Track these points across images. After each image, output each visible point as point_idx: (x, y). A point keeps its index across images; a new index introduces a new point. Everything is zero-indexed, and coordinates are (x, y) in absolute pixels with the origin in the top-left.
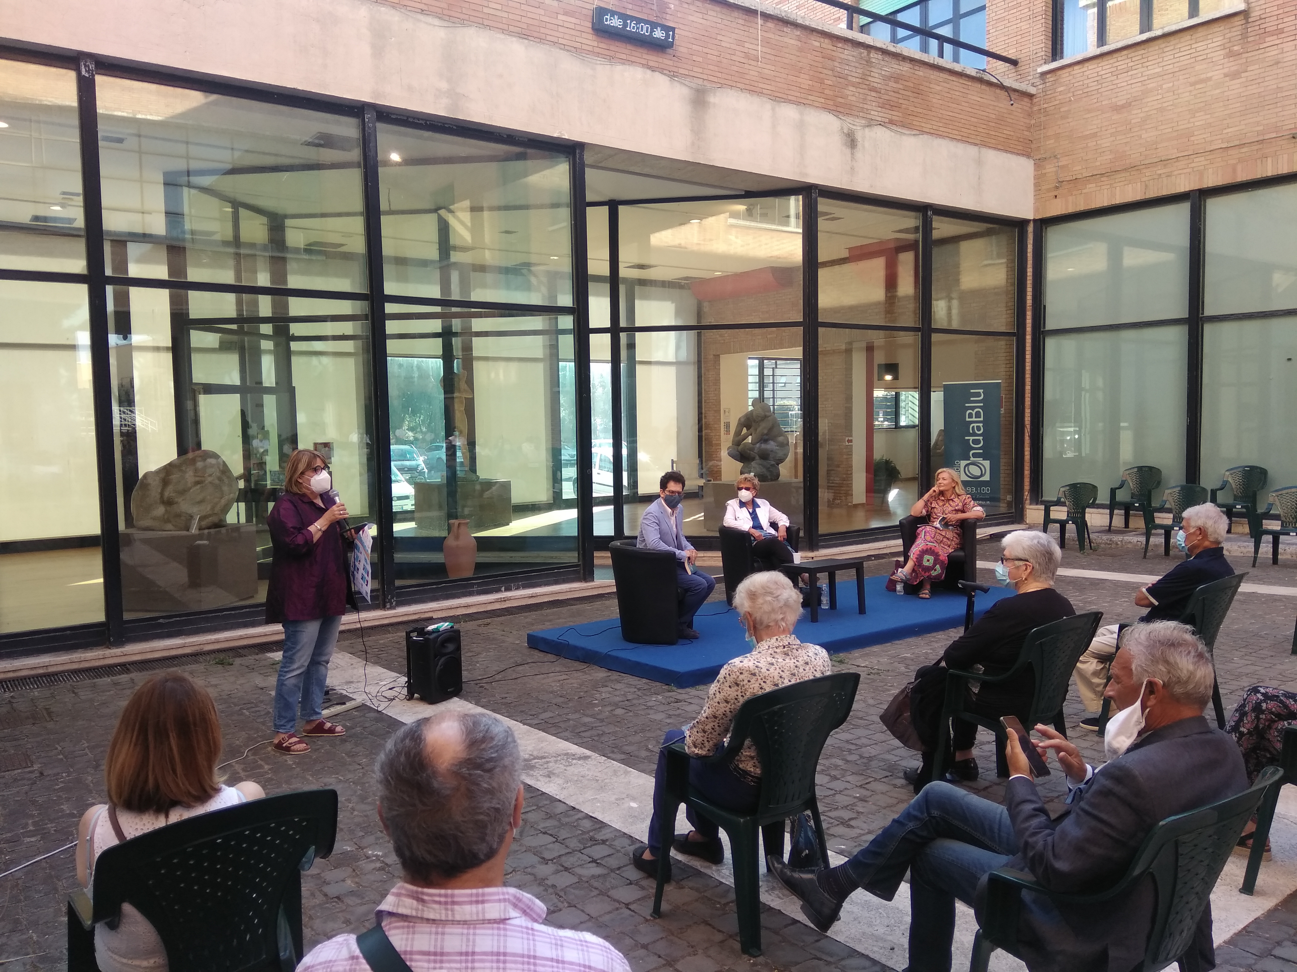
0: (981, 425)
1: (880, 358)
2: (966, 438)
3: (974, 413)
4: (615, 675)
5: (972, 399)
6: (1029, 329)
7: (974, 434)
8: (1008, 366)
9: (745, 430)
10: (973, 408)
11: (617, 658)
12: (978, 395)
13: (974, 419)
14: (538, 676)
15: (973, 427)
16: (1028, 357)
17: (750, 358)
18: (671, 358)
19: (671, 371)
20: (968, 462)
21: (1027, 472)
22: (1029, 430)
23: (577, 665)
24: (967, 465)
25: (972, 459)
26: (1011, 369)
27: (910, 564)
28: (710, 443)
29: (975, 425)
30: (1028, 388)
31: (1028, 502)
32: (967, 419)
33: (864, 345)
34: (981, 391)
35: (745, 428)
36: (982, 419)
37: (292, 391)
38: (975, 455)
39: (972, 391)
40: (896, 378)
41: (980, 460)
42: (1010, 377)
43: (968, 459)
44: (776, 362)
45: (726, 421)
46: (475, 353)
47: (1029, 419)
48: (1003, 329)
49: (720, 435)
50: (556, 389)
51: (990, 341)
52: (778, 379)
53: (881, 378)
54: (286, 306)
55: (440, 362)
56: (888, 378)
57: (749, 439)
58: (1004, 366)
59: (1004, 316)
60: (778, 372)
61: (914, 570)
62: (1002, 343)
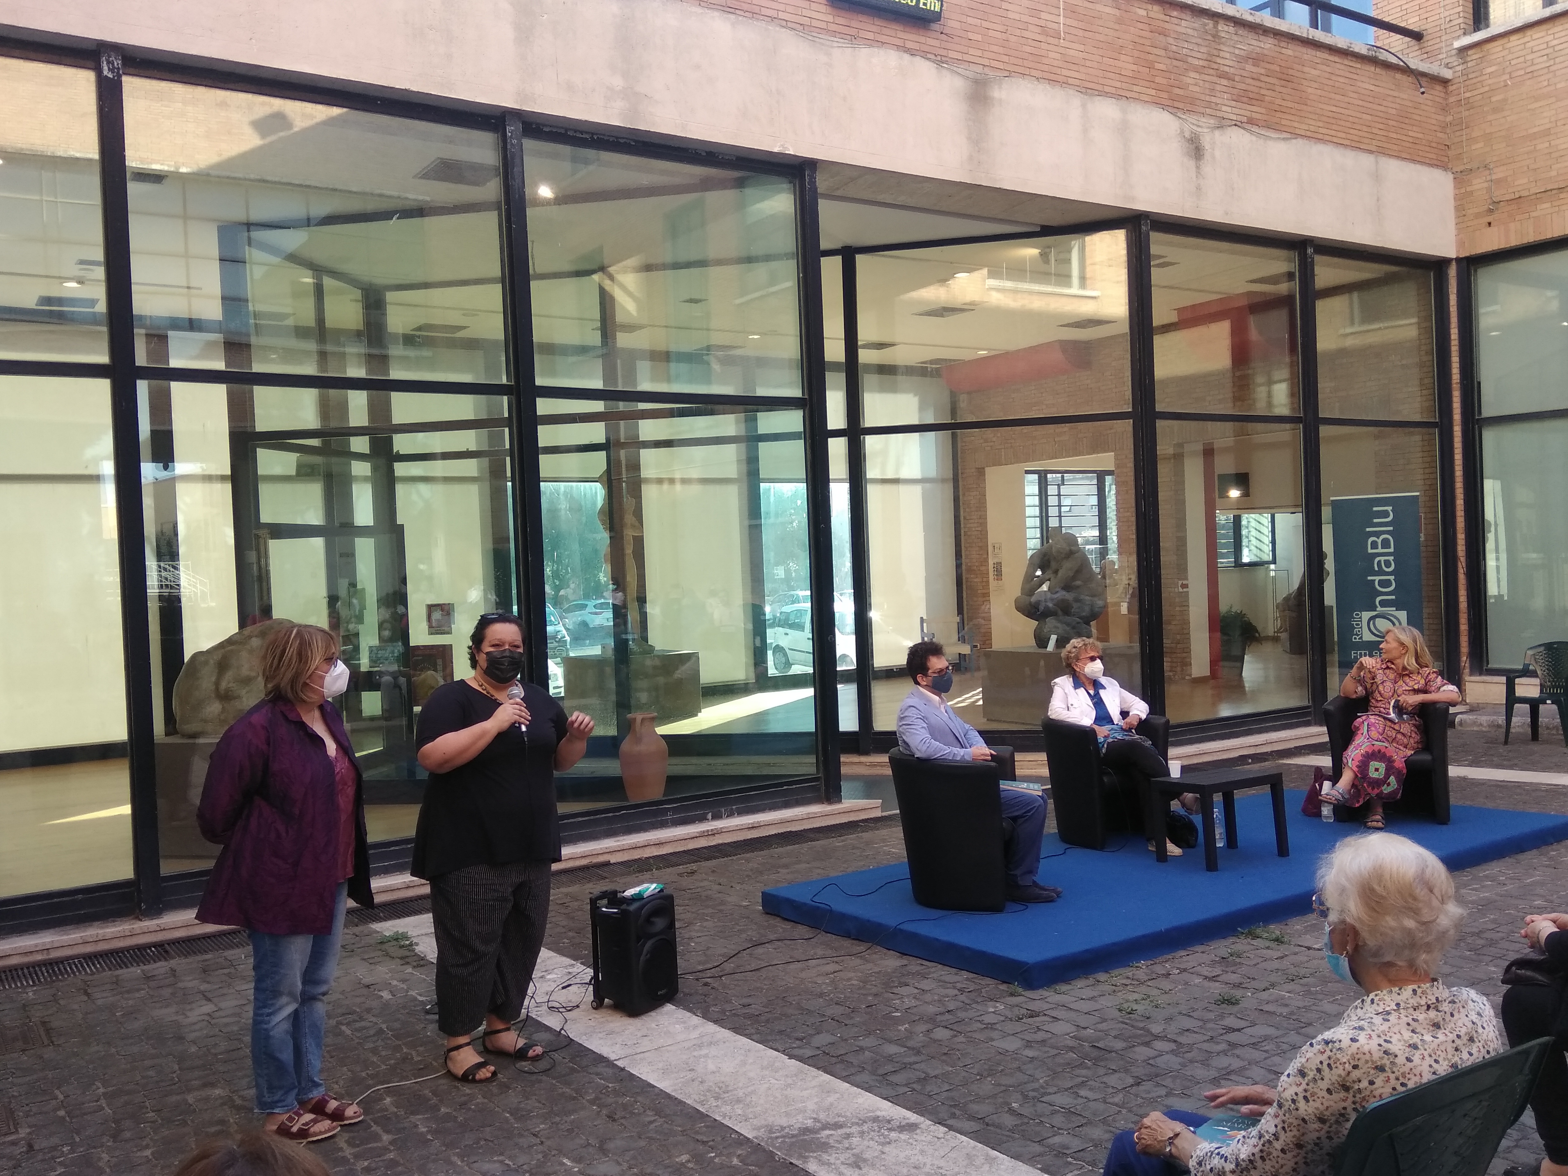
0: (1391, 558)
1: (1225, 465)
2: (1369, 578)
3: (1379, 541)
4: (913, 964)
5: (1375, 520)
6: (1457, 417)
7: (1381, 572)
8: (1427, 471)
9: (1038, 573)
10: (1377, 534)
11: (910, 935)
12: (1385, 514)
13: (1380, 550)
15: (1379, 562)
16: (1458, 457)
17: (1027, 472)
18: (917, 474)
19: (917, 491)
20: (1374, 613)
21: (1464, 627)
22: (1464, 564)
24: (1373, 618)
25: (1379, 609)
26: (1432, 476)
28: (974, 593)
29: (1382, 559)
30: (1460, 502)
31: (1467, 671)
32: (1370, 551)
33: (1200, 447)
34: (1389, 508)
35: (1039, 571)
36: (1392, 550)
38: (1383, 603)
39: (1375, 509)
40: (1246, 494)
41: (1391, 610)
42: (1433, 486)
43: (1374, 608)
44: (1063, 477)
45: (996, 561)
46: (645, 473)
47: (1464, 548)
48: (1417, 418)
49: (988, 582)
51: (1398, 437)
52: (1066, 501)
53: (1223, 495)
56: (1234, 493)
57: (1046, 586)
58: (1421, 471)
59: (1419, 399)
60: (1064, 490)
61: (1355, 785)
62: (1415, 440)
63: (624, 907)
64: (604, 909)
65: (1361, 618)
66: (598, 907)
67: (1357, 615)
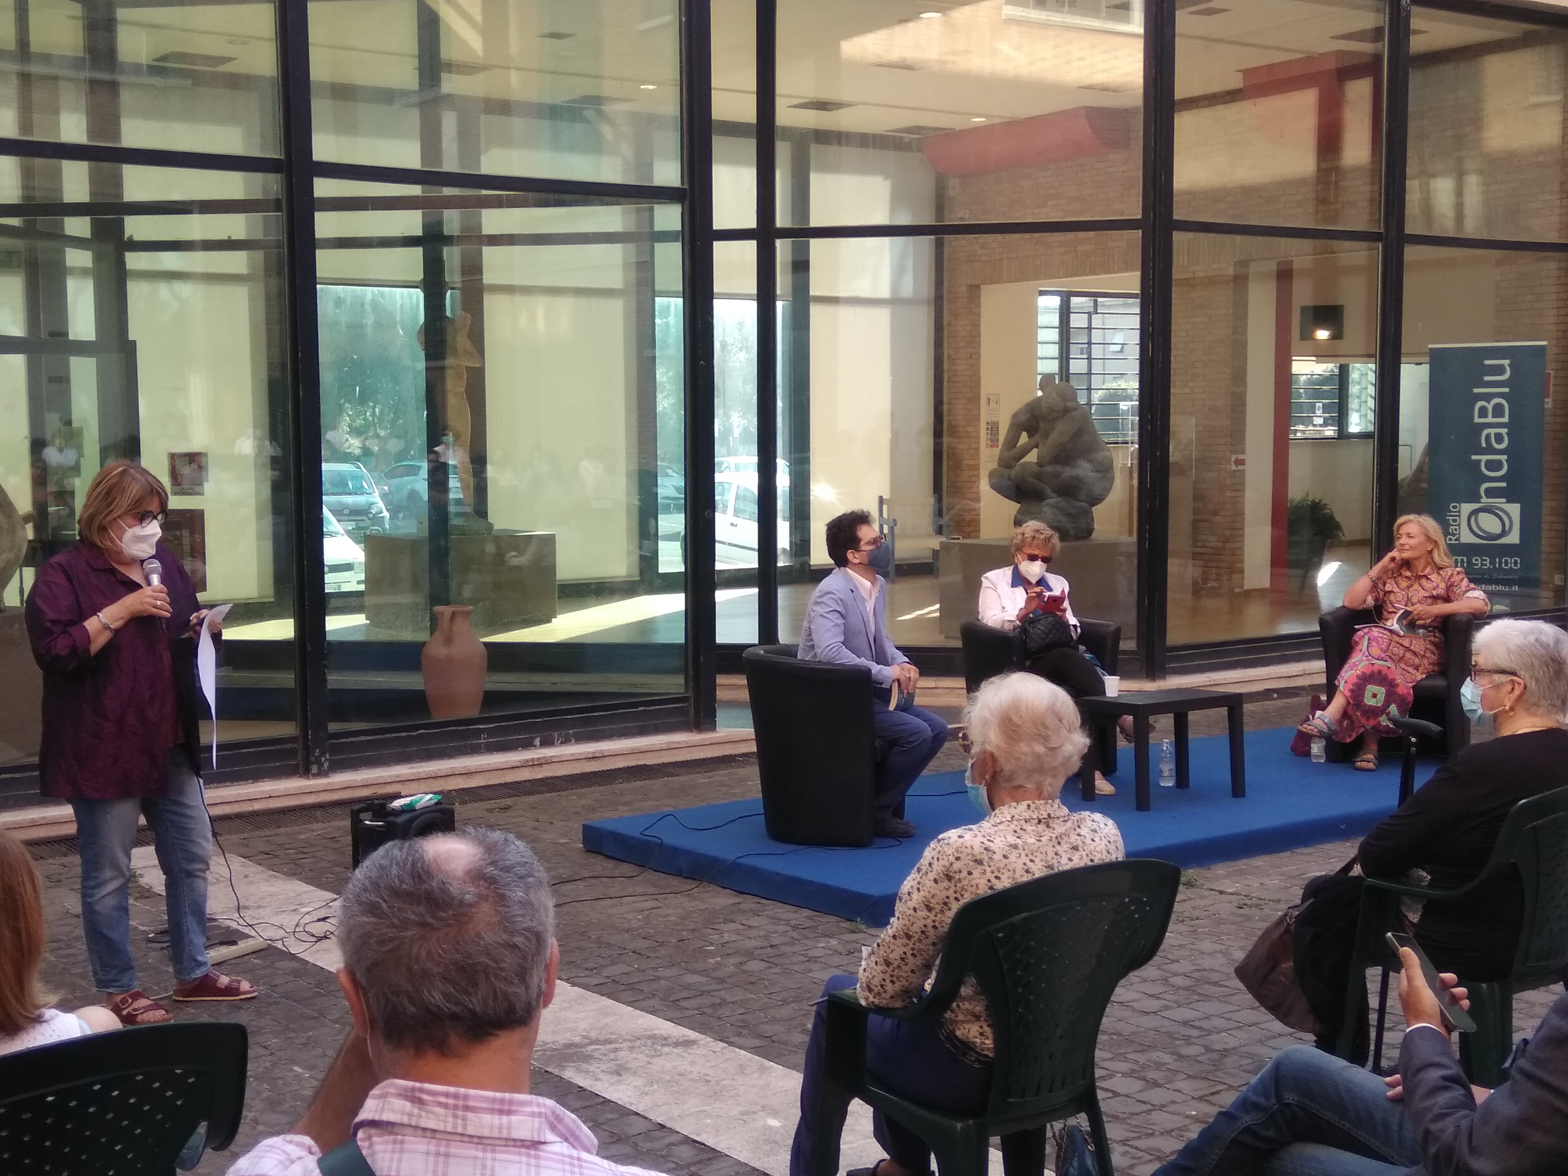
0: (1504, 431)
1: (1304, 294)
2: (1474, 457)
3: (1490, 407)
4: (749, 903)
5: (1486, 378)
7: (1490, 450)
9: (1024, 438)
10: (1488, 397)
11: (754, 870)
13: (1490, 419)
14: (602, 902)
15: (1488, 436)
17: (1042, 293)
20: (1477, 506)
23: (676, 883)
24: (1474, 513)
25: (1484, 499)
27: (1338, 702)
28: (957, 465)
29: (1493, 431)
32: (1477, 420)
33: (1272, 268)
34: (1507, 362)
35: (1024, 435)
36: (1506, 419)
37: (129, 350)
38: (1490, 493)
39: (1487, 362)
40: (1337, 335)
41: (1500, 502)
43: (1477, 499)
49: (977, 449)
50: (647, 353)
53: (1306, 336)
54: (117, 182)
55: (418, 295)
56: (1323, 334)
57: (1032, 457)
61: (1345, 714)
63: (391, 819)
64: (367, 822)
65: (1459, 511)
66: (361, 821)
67: (1455, 507)
